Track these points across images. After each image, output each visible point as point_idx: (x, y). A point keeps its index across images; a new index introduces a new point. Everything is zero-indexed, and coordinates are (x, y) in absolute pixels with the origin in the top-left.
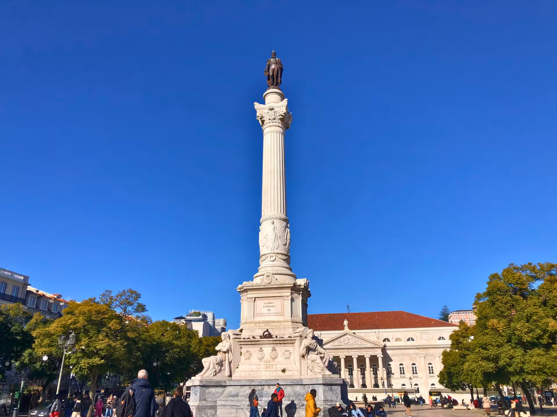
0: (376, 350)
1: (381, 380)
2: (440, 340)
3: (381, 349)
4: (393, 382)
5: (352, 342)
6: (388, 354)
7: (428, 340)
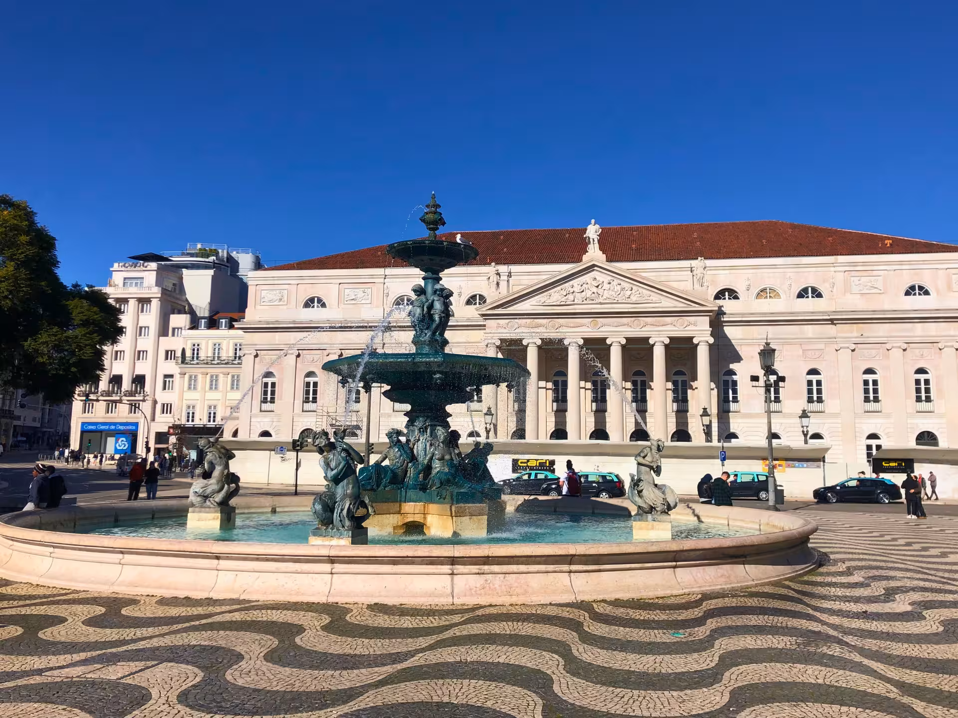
0: (692, 319)
1: (701, 416)
2: (912, 297)
3: (708, 318)
4: (735, 425)
5: (611, 292)
6: (728, 337)
7: (868, 296)
